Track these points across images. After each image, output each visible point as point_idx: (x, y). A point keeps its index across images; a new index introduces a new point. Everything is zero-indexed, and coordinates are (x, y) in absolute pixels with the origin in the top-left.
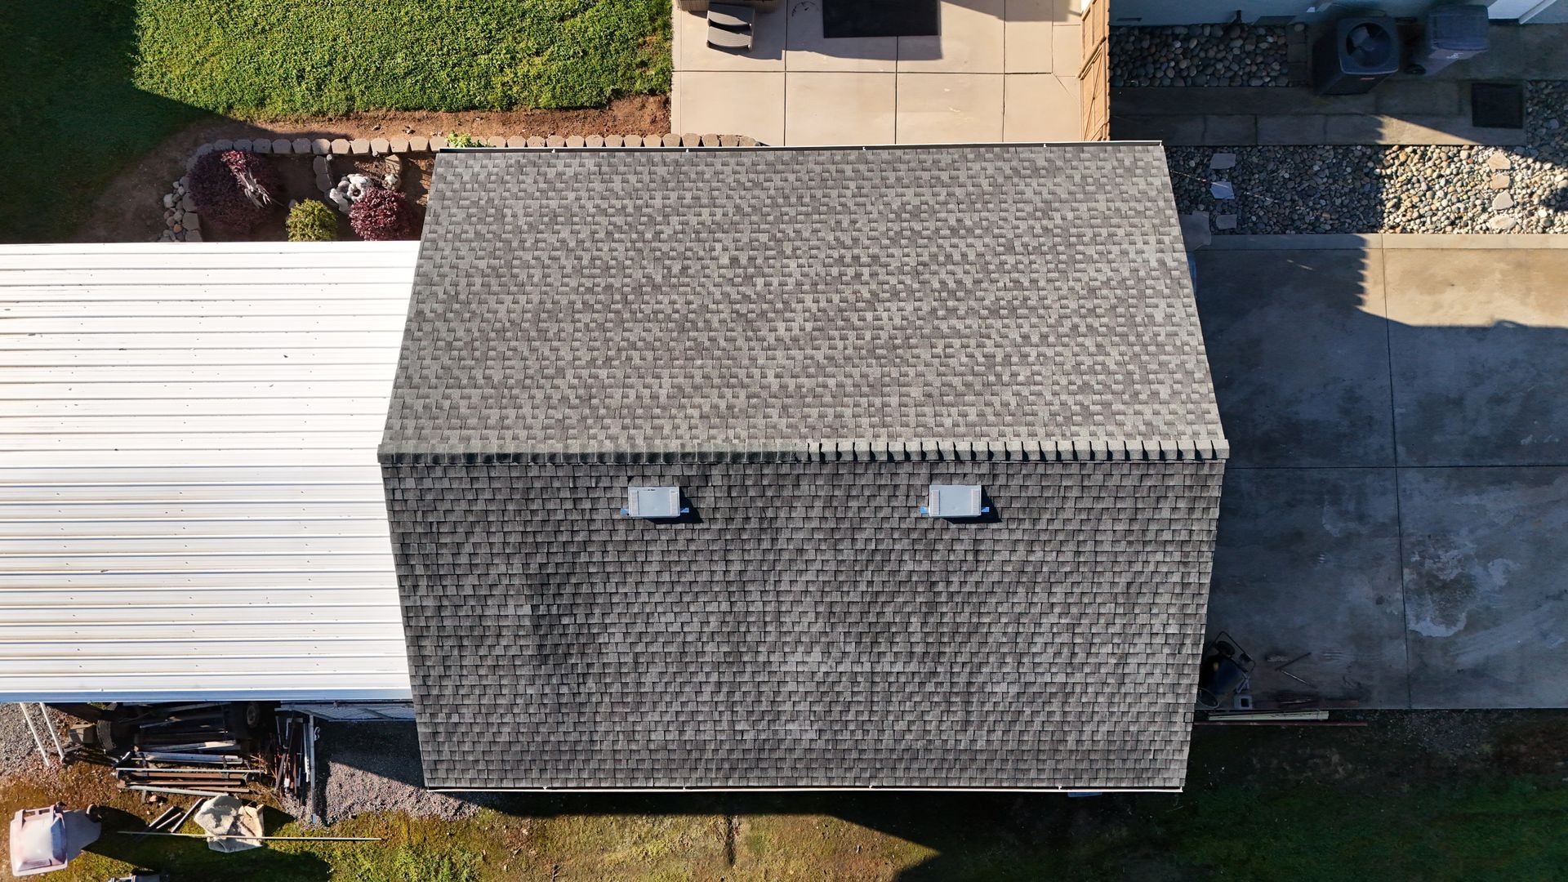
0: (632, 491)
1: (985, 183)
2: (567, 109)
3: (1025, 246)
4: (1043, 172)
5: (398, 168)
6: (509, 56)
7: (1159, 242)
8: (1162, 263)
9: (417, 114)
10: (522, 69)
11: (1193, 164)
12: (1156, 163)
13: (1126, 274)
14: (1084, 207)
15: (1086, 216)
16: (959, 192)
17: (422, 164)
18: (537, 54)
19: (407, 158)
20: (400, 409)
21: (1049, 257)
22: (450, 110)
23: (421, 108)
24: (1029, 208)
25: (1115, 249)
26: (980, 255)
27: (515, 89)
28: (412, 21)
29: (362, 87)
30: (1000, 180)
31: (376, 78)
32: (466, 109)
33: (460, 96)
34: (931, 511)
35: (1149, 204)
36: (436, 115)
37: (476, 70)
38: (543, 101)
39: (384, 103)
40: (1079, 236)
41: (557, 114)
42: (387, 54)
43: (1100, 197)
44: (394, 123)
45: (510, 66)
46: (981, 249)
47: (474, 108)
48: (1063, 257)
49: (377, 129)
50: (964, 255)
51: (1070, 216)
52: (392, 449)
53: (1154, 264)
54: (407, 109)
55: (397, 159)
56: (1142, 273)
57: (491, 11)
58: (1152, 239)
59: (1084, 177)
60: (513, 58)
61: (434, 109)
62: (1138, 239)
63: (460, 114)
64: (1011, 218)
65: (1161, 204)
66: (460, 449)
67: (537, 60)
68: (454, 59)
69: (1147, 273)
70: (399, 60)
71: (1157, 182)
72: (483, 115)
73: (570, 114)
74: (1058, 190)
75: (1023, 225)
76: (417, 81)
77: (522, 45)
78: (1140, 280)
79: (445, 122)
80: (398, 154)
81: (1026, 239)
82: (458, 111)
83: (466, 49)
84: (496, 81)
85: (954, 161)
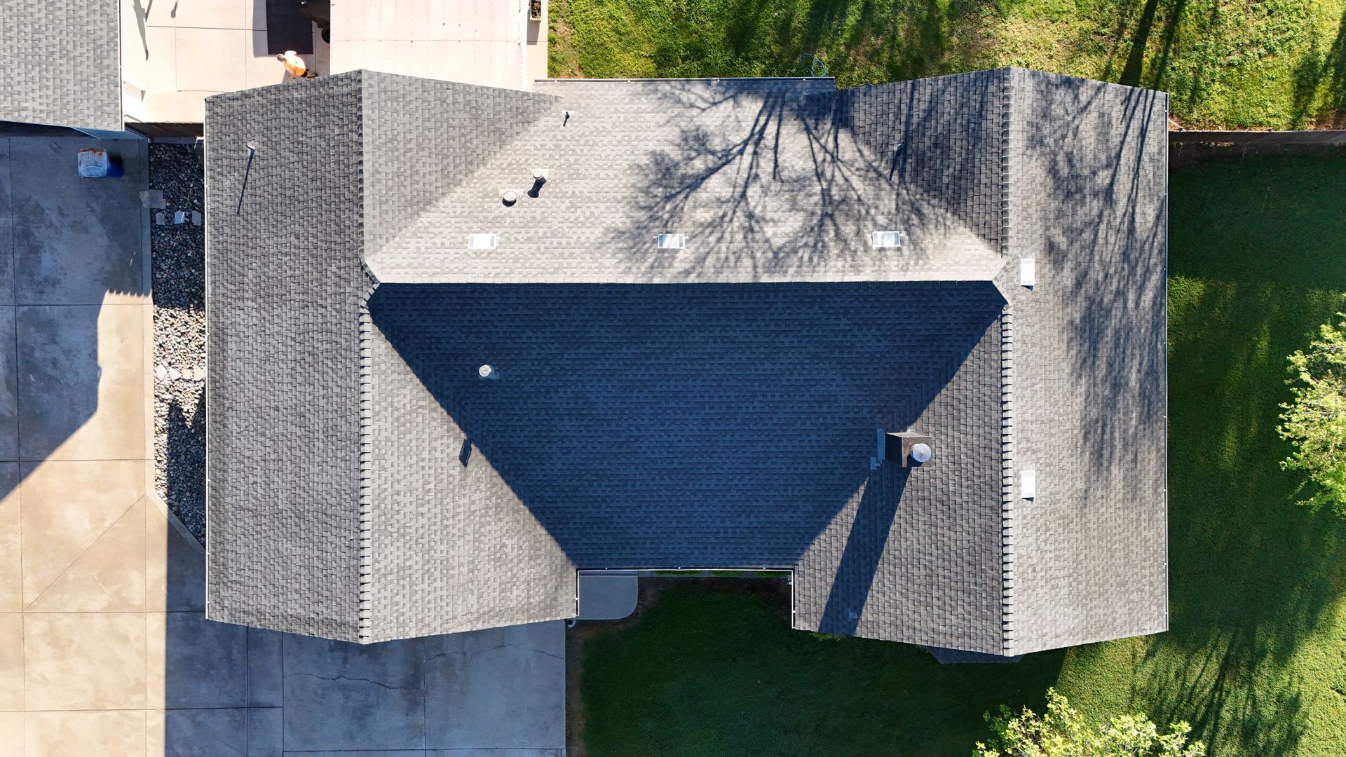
1: (91, 28)
3: (39, 40)
4: (99, 61)
7: (41, 111)
8: (25, 109)
11: (195, 201)
12: (105, 124)
13: (16, 88)
14: (70, 76)
15: (63, 76)
16: (83, 13)
21: (30, 50)
24: (70, 47)
25: (36, 87)
26: (32, 14)
30: (92, 37)
35: (72, 112)
40: (47, 70)
43: (78, 88)
46: (37, 16)
48: (30, 58)
51: (63, 68)
53: (24, 104)
56: (16, 97)
58: (44, 108)
59: (94, 83)
62: (44, 100)
64: (61, 37)
65: (72, 119)
69: (16, 100)
71: (91, 120)
74: (84, 66)
75: (56, 42)
78: (12, 95)
81: (44, 41)
85: (108, 15)
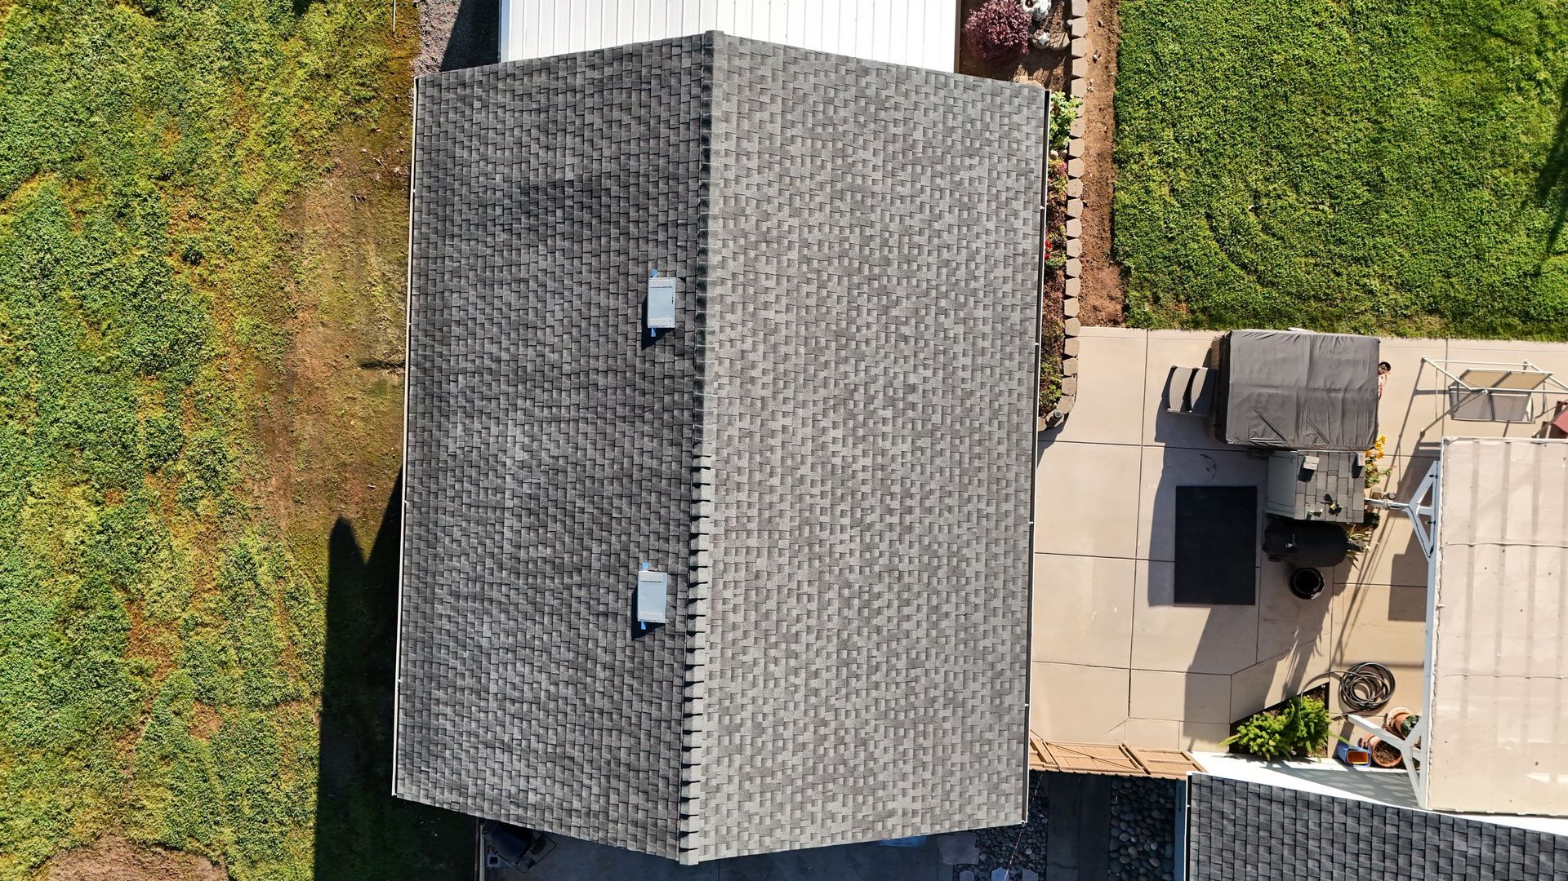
0: (672, 281)
1: (988, 642)
2: (1112, 220)
3: (916, 679)
4: (997, 701)
5: (1056, 46)
6: (1171, 160)
7: (915, 813)
8: (892, 814)
9: (1113, 66)
10: (1157, 174)
11: (1029, 852)
12: (1002, 815)
13: (881, 777)
14: (957, 739)
15: (947, 741)
16: (978, 616)
17: (1059, 71)
18: (1172, 190)
19: (1065, 56)
20: (761, 52)
21: (903, 702)
22: (1115, 99)
23: (1119, 69)
24: (957, 685)
25: (908, 768)
26: (908, 634)
27: (1135, 167)
28: (1214, 60)
29: (1144, 8)
30: (990, 658)
31: (1153, 22)
32: (1116, 116)
33: (1130, 110)
34: (645, 574)
35: (957, 805)
36: (1112, 85)
37: (1157, 127)
38: (1121, 195)
39: (1126, 31)
40: (925, 734)
41: (1107, 210)
42: (1179, 34)
43: (967, 757)
44: (1105, 41)
45: (1160, 162)
46: (914, 635)
47: (1118, 124)
48: (902, 716)
49: (1099, 24)
50: (908, 618)
51: (948, 726)
52: (718, 44)
53: (890, 806)
54: (1119, 54)
55: (1065, 45)
56: (880, 793)
57: (1221, 142)
58: (918, 806)
59: (990, 742)
60: (1169, 165)
61: (1117, 83)
62: (919, 792)
63: (1111, 110)
64: (947, 667)
65: (957, 817)
66: (716, 112)
67: (1165, 190)
68: (1170, 104)
69: (880, 799)
70: (1171, 47)
71: (981, 814)
72: (1110, 134)
73: (1107, 223)
74: (977, 715)
75: (939, 678)
76: (1148, 65)
77: (1182, 175)
78: (874, 791)
79: (1104, 94)
80: (1069, 46)
81: (923, 680)
82: (1115, 108)
83: (1180, 116)
84: (1145, 148)
85: (1013, 613)
